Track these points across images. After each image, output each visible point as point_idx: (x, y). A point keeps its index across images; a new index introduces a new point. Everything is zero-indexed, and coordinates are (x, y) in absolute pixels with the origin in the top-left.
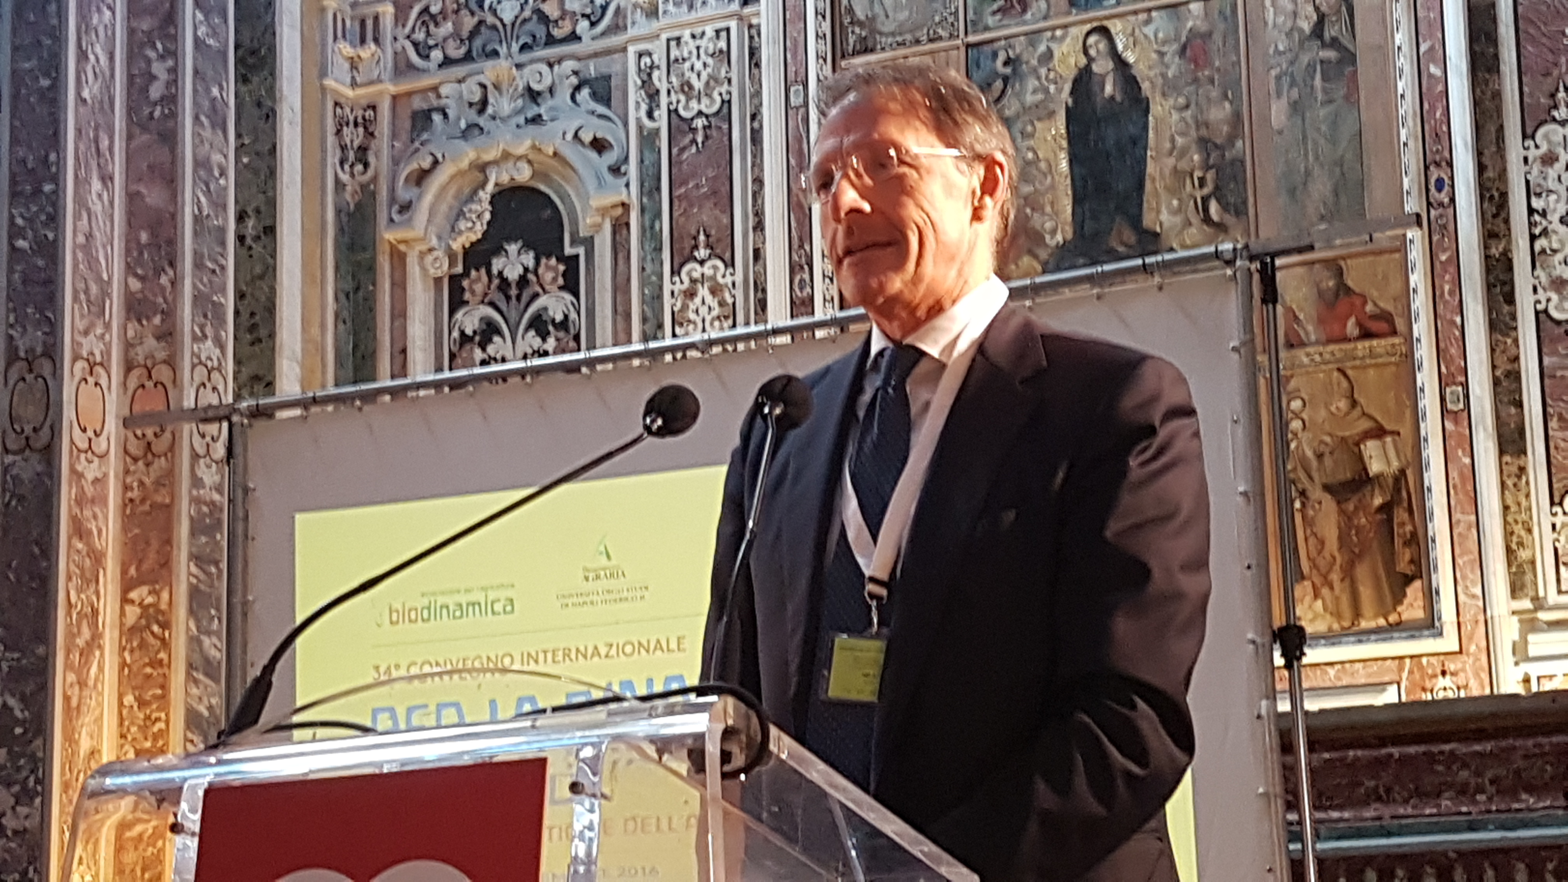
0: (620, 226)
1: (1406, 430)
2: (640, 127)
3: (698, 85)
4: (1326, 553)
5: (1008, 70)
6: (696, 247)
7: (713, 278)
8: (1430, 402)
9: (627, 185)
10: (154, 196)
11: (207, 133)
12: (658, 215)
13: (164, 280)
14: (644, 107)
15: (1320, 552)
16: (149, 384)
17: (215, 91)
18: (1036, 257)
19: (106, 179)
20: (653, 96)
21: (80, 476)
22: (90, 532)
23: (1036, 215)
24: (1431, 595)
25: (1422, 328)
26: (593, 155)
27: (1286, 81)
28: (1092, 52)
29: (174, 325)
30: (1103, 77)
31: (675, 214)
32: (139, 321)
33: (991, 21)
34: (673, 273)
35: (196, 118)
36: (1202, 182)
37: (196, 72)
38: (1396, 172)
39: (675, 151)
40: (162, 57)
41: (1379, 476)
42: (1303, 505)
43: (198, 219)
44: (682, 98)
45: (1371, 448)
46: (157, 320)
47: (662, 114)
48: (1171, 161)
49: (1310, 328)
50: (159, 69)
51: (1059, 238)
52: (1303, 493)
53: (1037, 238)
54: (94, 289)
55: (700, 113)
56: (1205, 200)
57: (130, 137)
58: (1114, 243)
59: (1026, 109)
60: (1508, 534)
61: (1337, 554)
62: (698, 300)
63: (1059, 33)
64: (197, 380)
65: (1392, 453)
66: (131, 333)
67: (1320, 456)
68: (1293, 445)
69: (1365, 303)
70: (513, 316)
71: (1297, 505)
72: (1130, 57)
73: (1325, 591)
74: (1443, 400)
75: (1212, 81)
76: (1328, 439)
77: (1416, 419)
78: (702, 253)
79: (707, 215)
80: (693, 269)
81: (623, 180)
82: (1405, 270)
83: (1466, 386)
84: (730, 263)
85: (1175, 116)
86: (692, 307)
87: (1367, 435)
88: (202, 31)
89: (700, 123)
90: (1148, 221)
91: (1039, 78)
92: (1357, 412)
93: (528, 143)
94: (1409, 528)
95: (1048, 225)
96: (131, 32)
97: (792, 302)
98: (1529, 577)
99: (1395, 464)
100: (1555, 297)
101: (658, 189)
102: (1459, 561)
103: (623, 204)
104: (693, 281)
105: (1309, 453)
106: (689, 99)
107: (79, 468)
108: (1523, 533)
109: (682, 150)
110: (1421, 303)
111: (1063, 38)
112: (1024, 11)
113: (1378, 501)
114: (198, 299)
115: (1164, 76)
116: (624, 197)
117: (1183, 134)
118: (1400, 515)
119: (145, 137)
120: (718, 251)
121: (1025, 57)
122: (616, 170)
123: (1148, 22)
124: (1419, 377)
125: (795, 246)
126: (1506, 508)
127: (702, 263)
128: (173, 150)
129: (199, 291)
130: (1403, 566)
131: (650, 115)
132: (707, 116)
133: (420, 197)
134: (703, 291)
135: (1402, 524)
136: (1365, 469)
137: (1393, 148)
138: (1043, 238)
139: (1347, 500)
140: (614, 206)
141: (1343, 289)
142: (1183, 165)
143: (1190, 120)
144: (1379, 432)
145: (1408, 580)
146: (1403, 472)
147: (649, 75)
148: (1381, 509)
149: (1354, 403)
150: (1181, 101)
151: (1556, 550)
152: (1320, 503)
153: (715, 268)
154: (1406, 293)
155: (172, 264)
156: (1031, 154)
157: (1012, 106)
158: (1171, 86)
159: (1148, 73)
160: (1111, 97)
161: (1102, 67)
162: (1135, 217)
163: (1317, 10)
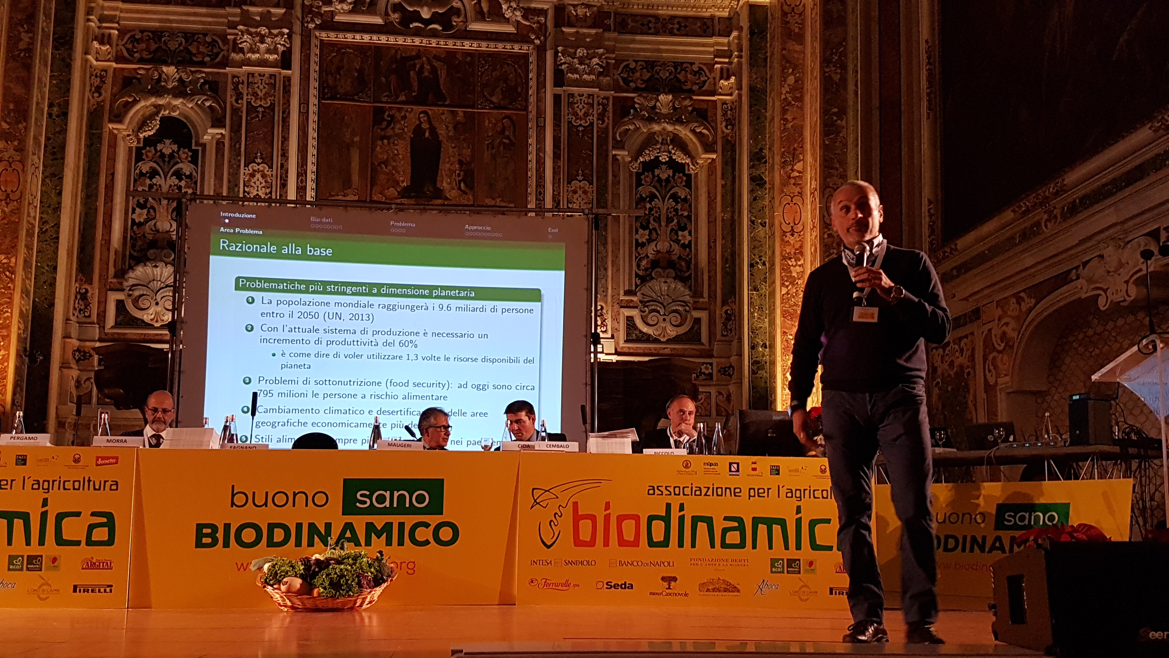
0: (220, 143)
2: (234, 106)
3: (261, 94)
5: (389, 119)
6: (256, 158)
7: (263, 171)
10: (18, 90)
12: (240, 142)
13: (20, 127)
14: (235, 98)
16: (10, 169)
17: (46, 50)
18: (396, 189)
20: (241, 94)
23: (397, 174)
26: (209, 112)
27: (490, 147)
28: (421, 120)
29: (24, 147)
30: (426, 129)
31: (248, 143)
33: (384, 99)
34: (245, 166)
36: (459, 175)
37: (41, 41)
38: (527, 186)
39: (249, 118)
40: (26, 32)
43: (37, 104)
44: (253, 98)
46: (16, 143)
47: (244, 102)
50: (24, 36)
51: (405, 184)
53: (397, 183)
55: (261, 106)
56: (460, 182)
59: (397, 135)
62: (255, 178)
63: (410, 110)
64: (32, 172)
70: (166, 169)
72: (436, 125)
75: (464, 141)
78: (259, 161)
79: (262, 146)
80: (255, 166)
81: (223, 124)
84: (271, 167)
85: (451, 150)
86: (253, 180)
89: (260, 110)
90: (438, 185)
91: (401, 125)
95: (401, 179)
97: (297, 187)
101: (240, 131)
103: (222, 134)
104: (254, 171)
106: (256, 99)
109: (252, 118)
112: (397, 99)
114: (35, 137)
115: (447, 134)
116: (223, 131)
117: (453, 157)
120: (265, 161)
121: (397, 116)
122: (220, 120)
123: (443, 114)
125: (300, 166)
127: (258, 164)
131: (238, 102)
132: (264, 108)
133: (126, 113)
134: (258, 176)
137: (527, 177)
138: (399, 183)
140: (218, 134)
142: (453, 168)
143: (456, 152)
147: (238, 86)
150: (453, 145)
153: (264, 167)
156: (396, 152)
157: (390, 132)
158: (449, 138)
159: (442, 132)
160: (428, 138)
161: (425, 126)
162: (434, 182)
163: (503, 124)
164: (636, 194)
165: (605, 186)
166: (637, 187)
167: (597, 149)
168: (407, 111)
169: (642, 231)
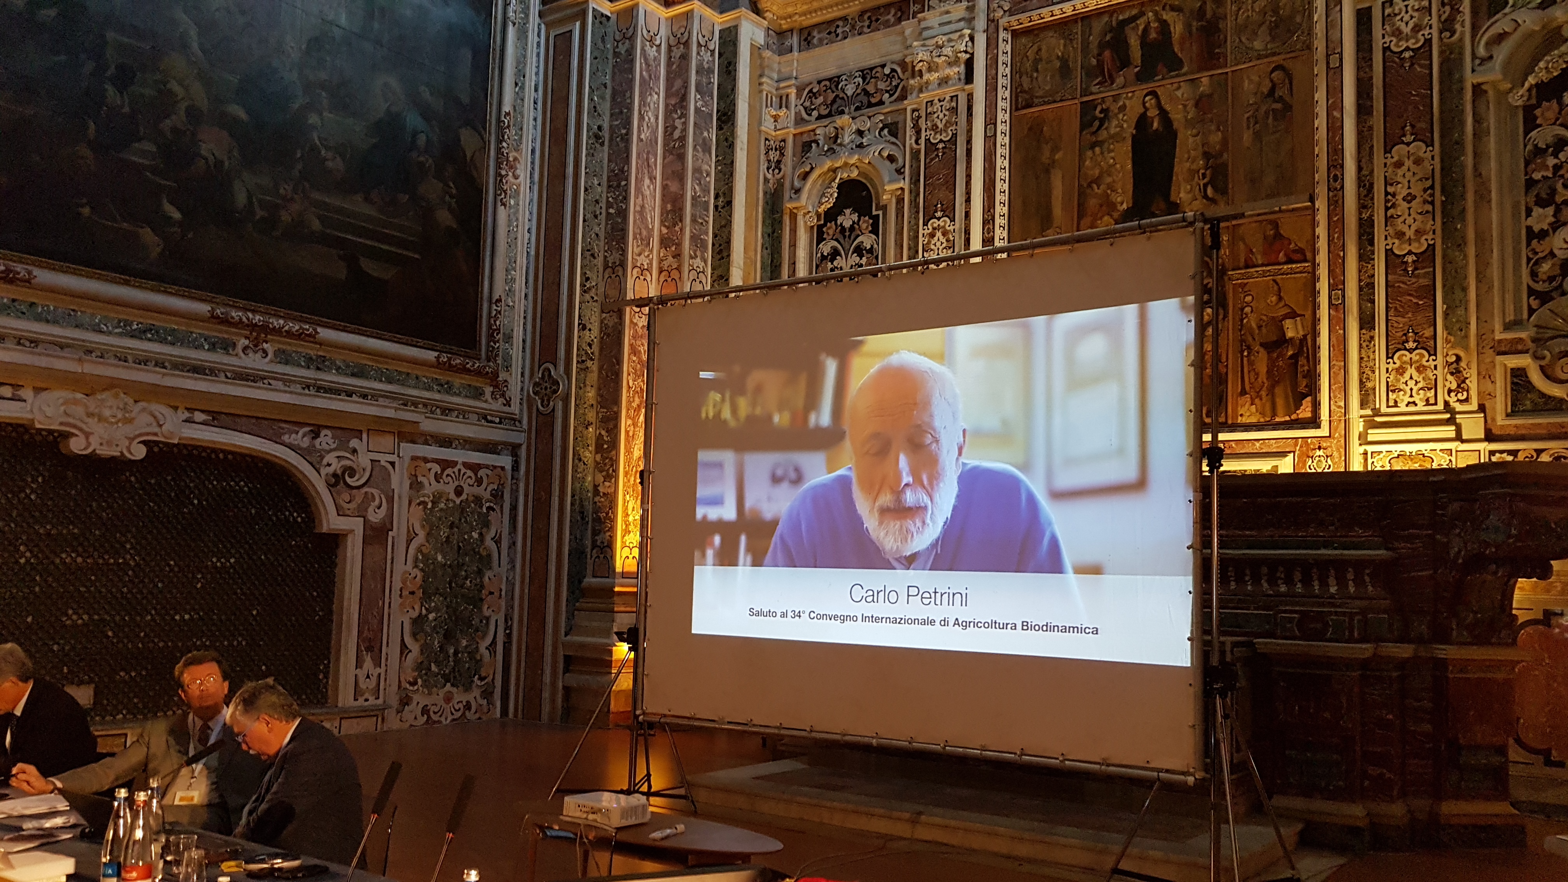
0: (900, 201)
1: (1308, 314)
2: (912, 149)
3: (940, 126)
4: (1260, 380)
5: (1102, 115)
6: (936, 211)
7: (944, 227)
8: (1323, 300)
9: (904, 179)
10: (674, 187)
11: (700, 155)
12: (918, 194)
13: (677, 228)
14: (914, 138)
15: (1256, 379)
16: (669, 280)
17: (706, 134)
18: (1111, 216)
19: (652, 178)
20: (918, 132)
21: (636, 324)
22: (640, 351)
23: (1113, 194)
24: (1316, 405)
25: (1322, 258)
26: (888, 163)
27: (1252, 121)
28: (1147, 105)
29: (681, 250)
30: (1153, 118)
31: (927, 194)
32: (666, 249)
33: (1095, 89)
34: (924, 225)
35: (695, 147)
36: (1204, 175)
37: (695, 123)
38: (1313, 171)
39: (928, 161)
40: (680, 118)
41: (1291, 339)
42: (1249, 353)
43: (694, 198)
44: (933, 133)
45: (1288, 324)
46: (673, 248)
47: (922, 141)
48: (1188, 164)
49: (1259, 257)
50: (678, 123)
51: (1125, 206)
52: (1249, 348)
53: (1112, 206)
54: (644, 233)
55: (941, 141)
56: (1205, 186)
57: (664, 158)
58: (1153, 209)
59: (1112, 137)
60: (1361, 373)
61: (1265, 381)
62: (936, 238)
63: (1130, 95)
64: (691, 278)
65: (1300, 327)
66: (662, 255)
67: (1260, 327)
68: (1245, 321)
69: (1290, 244)
70: (847, 246)
71: (1246, 354)
72: (1168, 107)
73: (1257, 401)
74: (1330, 297)
75: (1211, 121)
76: (1264, 318)
77: (1315, 307)
78: (939, 214)
79: (942, 194)
80: (935, 223)
81: (902, 177)
82: (1314, 224)
83: (1343, 290)
84: (953, 220)
85: (1191, 140)
86: (933, 242)
87: (1286, 317)
88: (699, 104)
89: (941, 146)
90: (1173, 197)
91: (1118, 120)
92: (1282, 304)
93: (856, 157)
94: (1306, 368)
95: (1119, 199)
96: (667, 105)
97: (983, 240)
98: (1371, 397)
99: (1301, 333)
100: (1396, 241)
101: (919, 180)
102: (1333, 387)
103: (902, 189)
104: (934, 229)
105: (1254, 325)
106: (936, 134)
107: (635, 321)
108: (1369, 373)
109: (932, 160)
110: (1322, 244)
111: (1131, 98)
112: (1112, 84)
113: (1290, 353)
114: (693, 238)
115: (1186, 117)
116: (901, 185)
117: (1195, 150)
118: (1302, 361)
119: (671, 157)
120: (947, 213)
121: (1112, 108)
122: (899, 171)
123: (1179, 88)
124: (1317, 284)
125: (986, 210)
126: (1361, 358)
127: (939, 219)
128: (683, 164)
129: (694, 234)
130: (1302, 388)
131: (917, 142)
132: (944, 142)
133: (804, 185)
134: (939, 234)
135: (1303, 366)
136: (1284, 334)
137: (1312, 156)
138: (1116, 207)
139: (1273, 351)
140: (897, 189)
141: (1278, 236)
142: (1194, 167)
143: (1198, 141)
144: (1293, 315)
145: (1305, 396)
146: (1305, 336)
147: (917, 121)
148: (1291, 357)
149: (1280, 299)
150: (1195, 131)
151: (1387, 382)
152: (1258, 353)
153: (944, 221)
154: (1314, 238)
155: (681, 221)
156: (1112, 161)
157: (1103, 134)
158: (1189, 123)
159: (1177, 116)
160: (1157, 130)
161: (1153, 113)
162: (1166, 195)
163: (1272, 81)
164: (1525, 146)
165: (1460, 143)
166: (1526, 133)
167: (1441, 83)
168: (1127, 98)
169: (1541, 210)
